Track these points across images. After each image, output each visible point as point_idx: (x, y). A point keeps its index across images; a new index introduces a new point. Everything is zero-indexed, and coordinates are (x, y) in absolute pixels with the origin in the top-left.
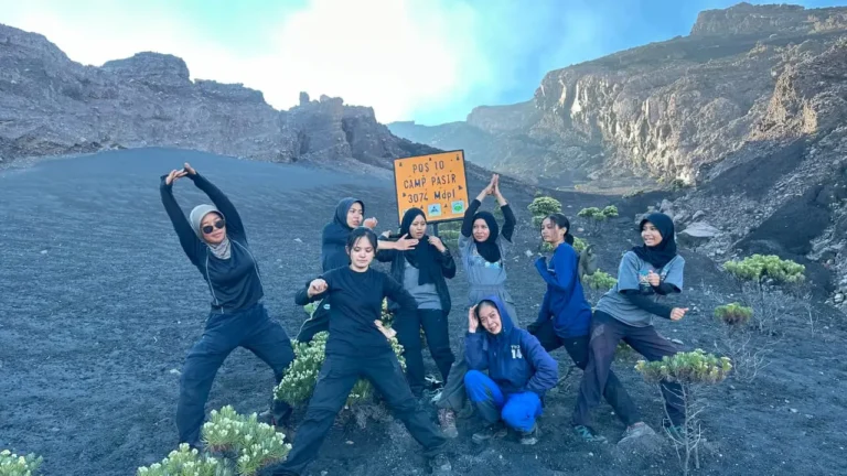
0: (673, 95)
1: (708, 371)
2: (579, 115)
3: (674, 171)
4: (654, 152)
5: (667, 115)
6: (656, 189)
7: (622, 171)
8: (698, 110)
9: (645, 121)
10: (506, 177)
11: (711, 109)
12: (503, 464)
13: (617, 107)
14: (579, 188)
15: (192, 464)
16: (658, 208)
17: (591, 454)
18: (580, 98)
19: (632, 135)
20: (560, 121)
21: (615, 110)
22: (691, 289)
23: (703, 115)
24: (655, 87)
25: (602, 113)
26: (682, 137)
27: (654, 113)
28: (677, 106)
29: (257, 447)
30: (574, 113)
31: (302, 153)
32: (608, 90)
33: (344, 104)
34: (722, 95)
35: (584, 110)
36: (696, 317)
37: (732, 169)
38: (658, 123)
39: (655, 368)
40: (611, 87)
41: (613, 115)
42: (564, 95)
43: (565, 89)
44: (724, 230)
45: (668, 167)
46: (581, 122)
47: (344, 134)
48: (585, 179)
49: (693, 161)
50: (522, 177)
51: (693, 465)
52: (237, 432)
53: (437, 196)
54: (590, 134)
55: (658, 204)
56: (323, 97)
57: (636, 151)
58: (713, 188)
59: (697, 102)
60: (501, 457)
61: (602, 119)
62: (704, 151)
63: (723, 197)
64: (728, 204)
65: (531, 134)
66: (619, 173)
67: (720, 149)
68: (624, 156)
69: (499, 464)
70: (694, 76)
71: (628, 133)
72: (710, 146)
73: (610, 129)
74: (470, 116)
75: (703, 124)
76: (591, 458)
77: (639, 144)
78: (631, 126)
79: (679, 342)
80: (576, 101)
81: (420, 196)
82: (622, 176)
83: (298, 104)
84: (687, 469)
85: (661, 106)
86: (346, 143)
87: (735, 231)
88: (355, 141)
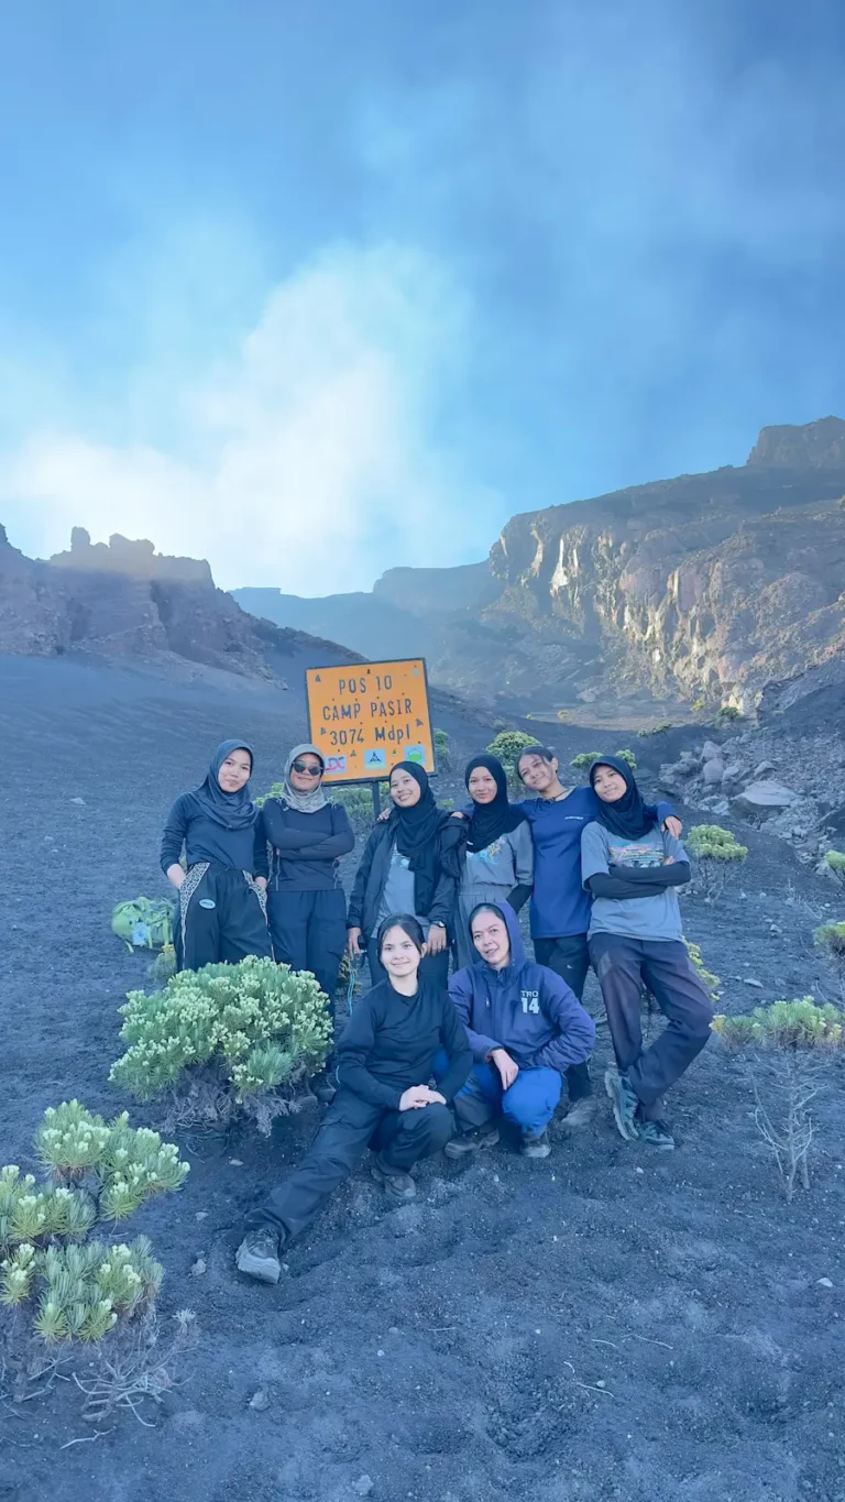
0: (718, 565)
1: (826, 1033)
2: (563, 590)
3: (718, 692)
4: (686, 660)
5: (708, 599)
6: (691, 722)
7: (634, 690)
8: (758, 592)
9: (672, 606)
10: (444, 694)
11: (779, 591)
12: (502, 1190)
13: (627, 581)
14: (563, 716)
15: (31, 1200)
16: (697, 755)
17: (640, 1170)
18: (565, 564)
19: (650, 629)
20: (532, 601)
21: (623, 587)
22: (764, 894)
23: (766, 600)
24: (691, 549)
25: (600, 588)
26: (733, 635)
27: (686, 595)
28: (725, 583)
29: (137, 1169)
30: (556, 587)
31: (75, 637)
32: (613, 552)
33: (155, 553)
34: (798, 569)
35: (572, 582)
36: (776, 941)
37: (816, 694)
38: (693, 611)
39: (740, 1027)
40: (617, 545)
41: (619, 595)
42: (539, 557)
43: (540, 546)
44: (805, 795)
45: (709, 686)
46: (566, 603)
47: (154, 607)
48: (573, 700)
49: (751, 676)
50: (467, 694)
51: (799, 1183)
52: (102, 1145)
53: (379, 735)
54: (581, 625)
55: (697, 749)
56: (116, 538)
57: (657, 657)
58: (786, 724)
59: (757, 577)
60: (497, 1179)
61: (602, 600)
62: (768, 659)
63: (803, 739)
64: (811, 752)
65: (484, 619)
66: (628, 694)
67: (794, 658)
68: (636, 665)
69: (496, 1190)
70: (754, 534)
71: (644, 625)
72: (778, 652)
73: (614, 618)
74: (379, 584)
75: (766, 615)
76: (639, 1177)
77: (662, 646)
78: (649, 614)
79: (757, 983)
80: (560, 568)
81: (349, 735)
82: (634, 697)
83: (69, 549)
84: (791, 1192)
85: (698, 582)
86: (157, 622)
87: (824, 798)
88: (175, 621)
